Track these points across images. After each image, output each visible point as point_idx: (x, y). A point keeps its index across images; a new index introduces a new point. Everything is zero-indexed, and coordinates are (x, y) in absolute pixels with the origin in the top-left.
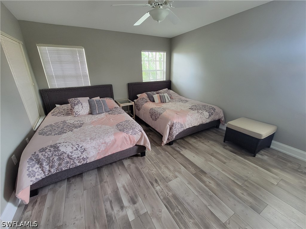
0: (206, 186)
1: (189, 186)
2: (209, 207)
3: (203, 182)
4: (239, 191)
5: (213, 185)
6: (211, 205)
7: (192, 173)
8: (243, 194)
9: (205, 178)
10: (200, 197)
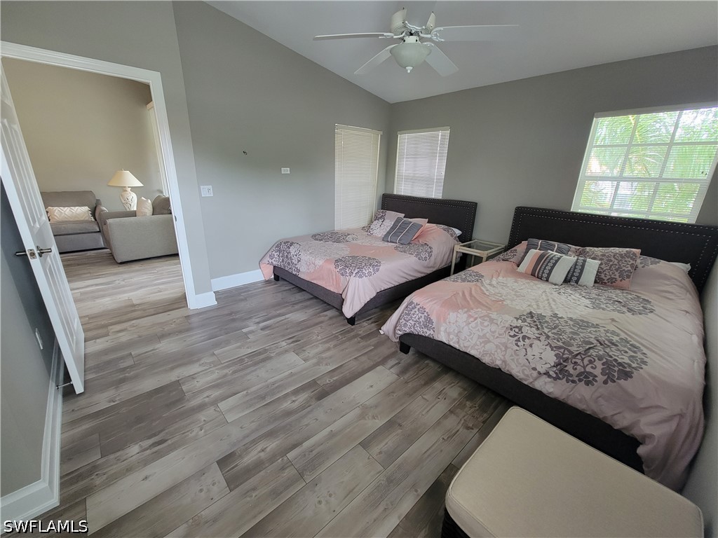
0: (286, 396)
1: (287, 373)
2: (245, 392)
3: (296, 392)
4: (272, 445)
5: (287, 405)
6: (247, 394)
7: (319, 378)
8: (263, 451)
9: (307, 395)
10: (264, 384)
